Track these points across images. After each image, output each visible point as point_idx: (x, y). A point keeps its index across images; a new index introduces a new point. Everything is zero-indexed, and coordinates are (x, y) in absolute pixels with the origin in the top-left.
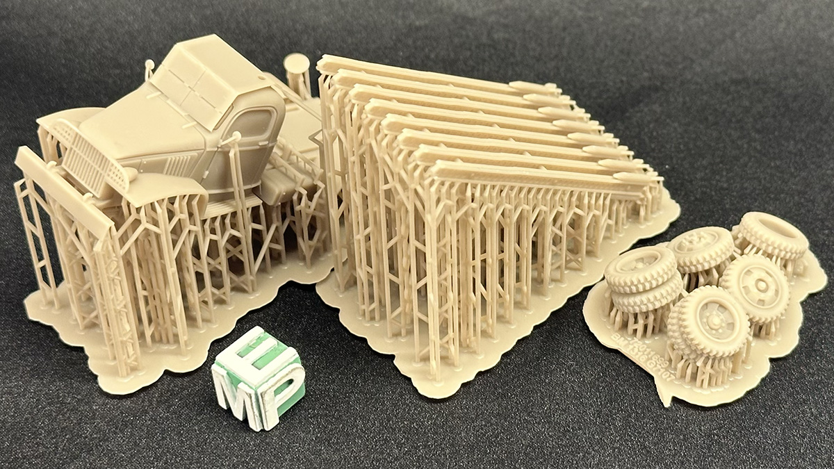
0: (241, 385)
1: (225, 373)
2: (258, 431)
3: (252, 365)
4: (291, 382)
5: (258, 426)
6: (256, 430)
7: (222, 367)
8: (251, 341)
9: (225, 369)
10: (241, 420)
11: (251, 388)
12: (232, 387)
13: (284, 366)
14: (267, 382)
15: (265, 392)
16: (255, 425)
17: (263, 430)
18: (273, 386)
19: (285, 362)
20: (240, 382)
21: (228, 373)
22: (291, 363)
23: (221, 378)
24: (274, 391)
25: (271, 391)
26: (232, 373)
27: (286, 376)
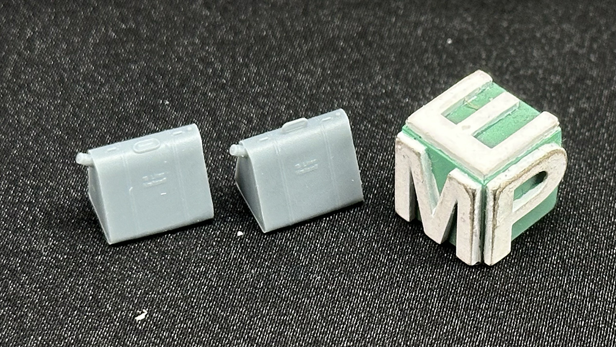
0: (455, 173)
1: (421, 149)
2: (473, 263)
3: (476, 137)
4: (541, 177)
5: (474, 256)
6: (467, 262)
7: (417, 138)
8: (469, 96)
9: (423, 143)
10: (439, 241)
11: (477, 180)
12: (431, 179)
13: (534, 145)
14: (504, 170)
15: (502, 189)
16: (466, 252)
17: (481, 265)
18: (514, 180)
20: (453, 167)
21: (429, 152)
22: (547, 142)
23: (414, 157)
24: (515, 190)
25: (511, 190)
26: (436, 151)
27: (538, 164)
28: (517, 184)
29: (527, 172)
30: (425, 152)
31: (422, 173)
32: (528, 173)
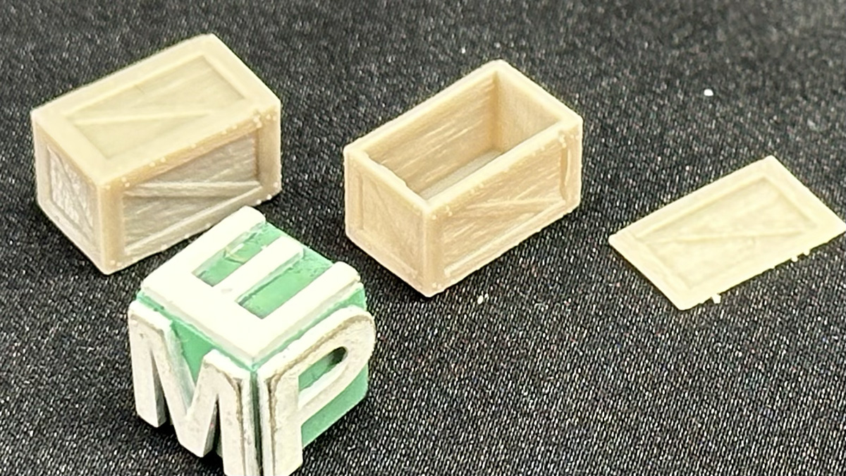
0: (212, 357)
1: (165, 325)
3: (241, 304)
4: (338, 355)
7: (159, 309)
8: (232, 245)
9: (166, 315)
10: (200, 454)
11: (241, 365)
12: (181, 365)
13: (325, 311)
14: (281, 350)
15: (279, 377)
18: (296, 362)
19: (328, 301)
20: (210, 348)
21: (174, 327)
22: (344, 305)
23: (155, 337)
24: (300, 377)
25: (294, 376)
26: (186, 326)
27: (331, 337)
28: (302, 367)
29: (314, 350)
30: (170, 328)
31: (168, 357)
32: (318, 351)
